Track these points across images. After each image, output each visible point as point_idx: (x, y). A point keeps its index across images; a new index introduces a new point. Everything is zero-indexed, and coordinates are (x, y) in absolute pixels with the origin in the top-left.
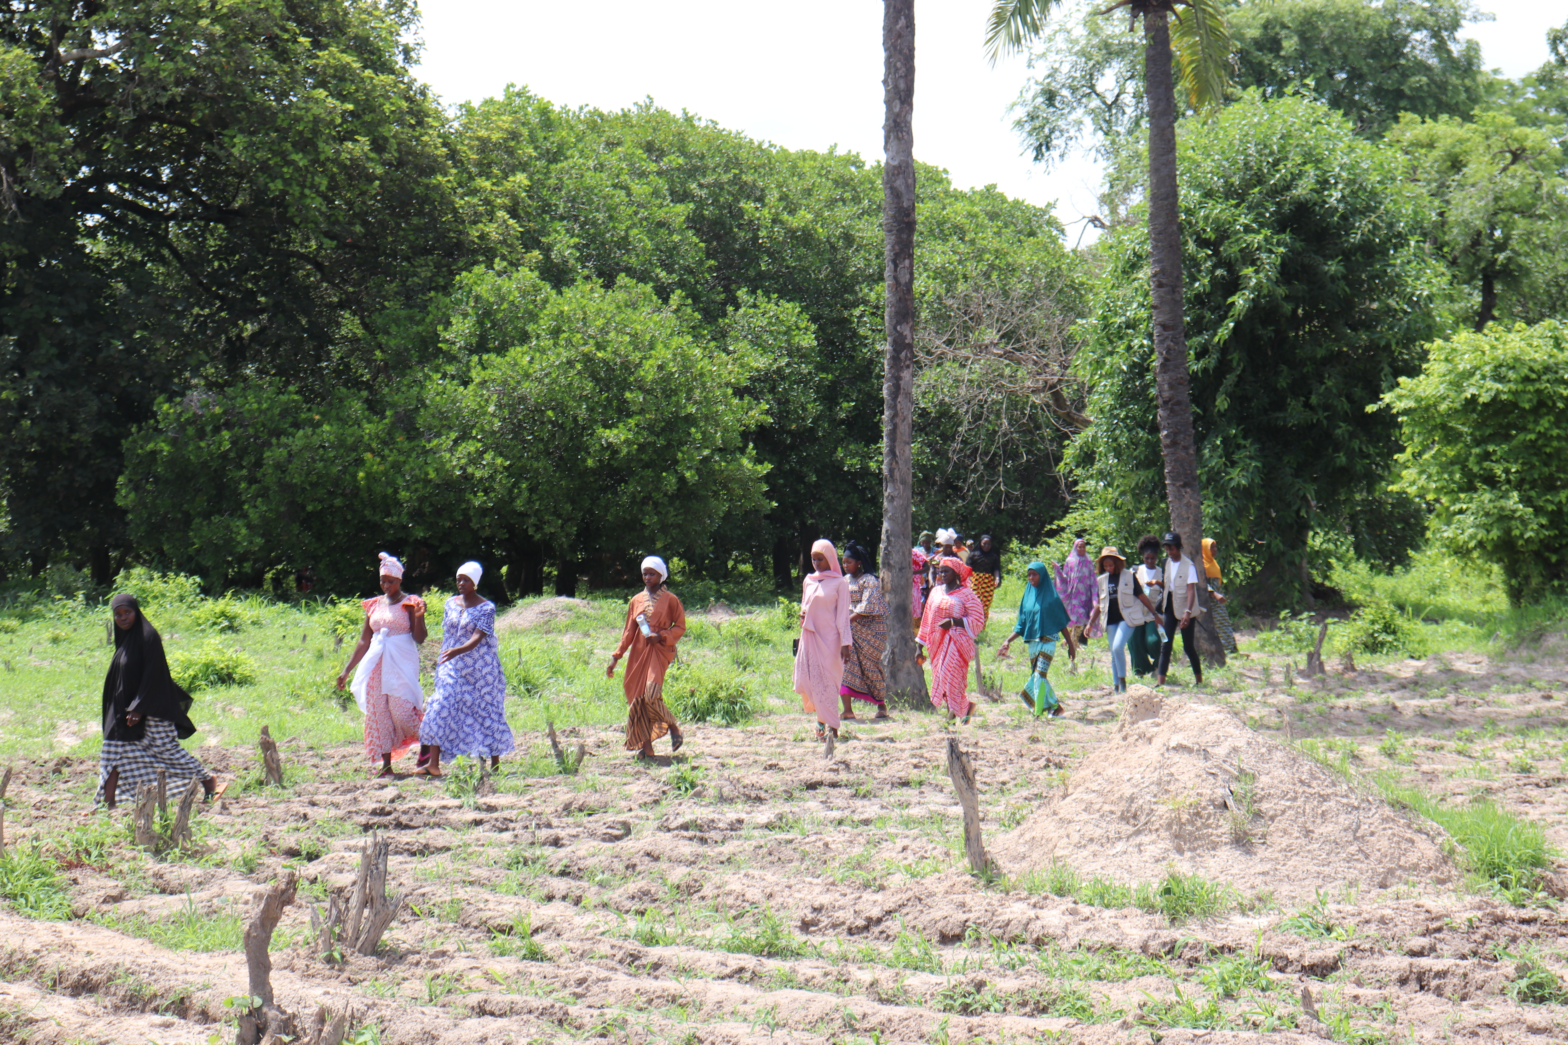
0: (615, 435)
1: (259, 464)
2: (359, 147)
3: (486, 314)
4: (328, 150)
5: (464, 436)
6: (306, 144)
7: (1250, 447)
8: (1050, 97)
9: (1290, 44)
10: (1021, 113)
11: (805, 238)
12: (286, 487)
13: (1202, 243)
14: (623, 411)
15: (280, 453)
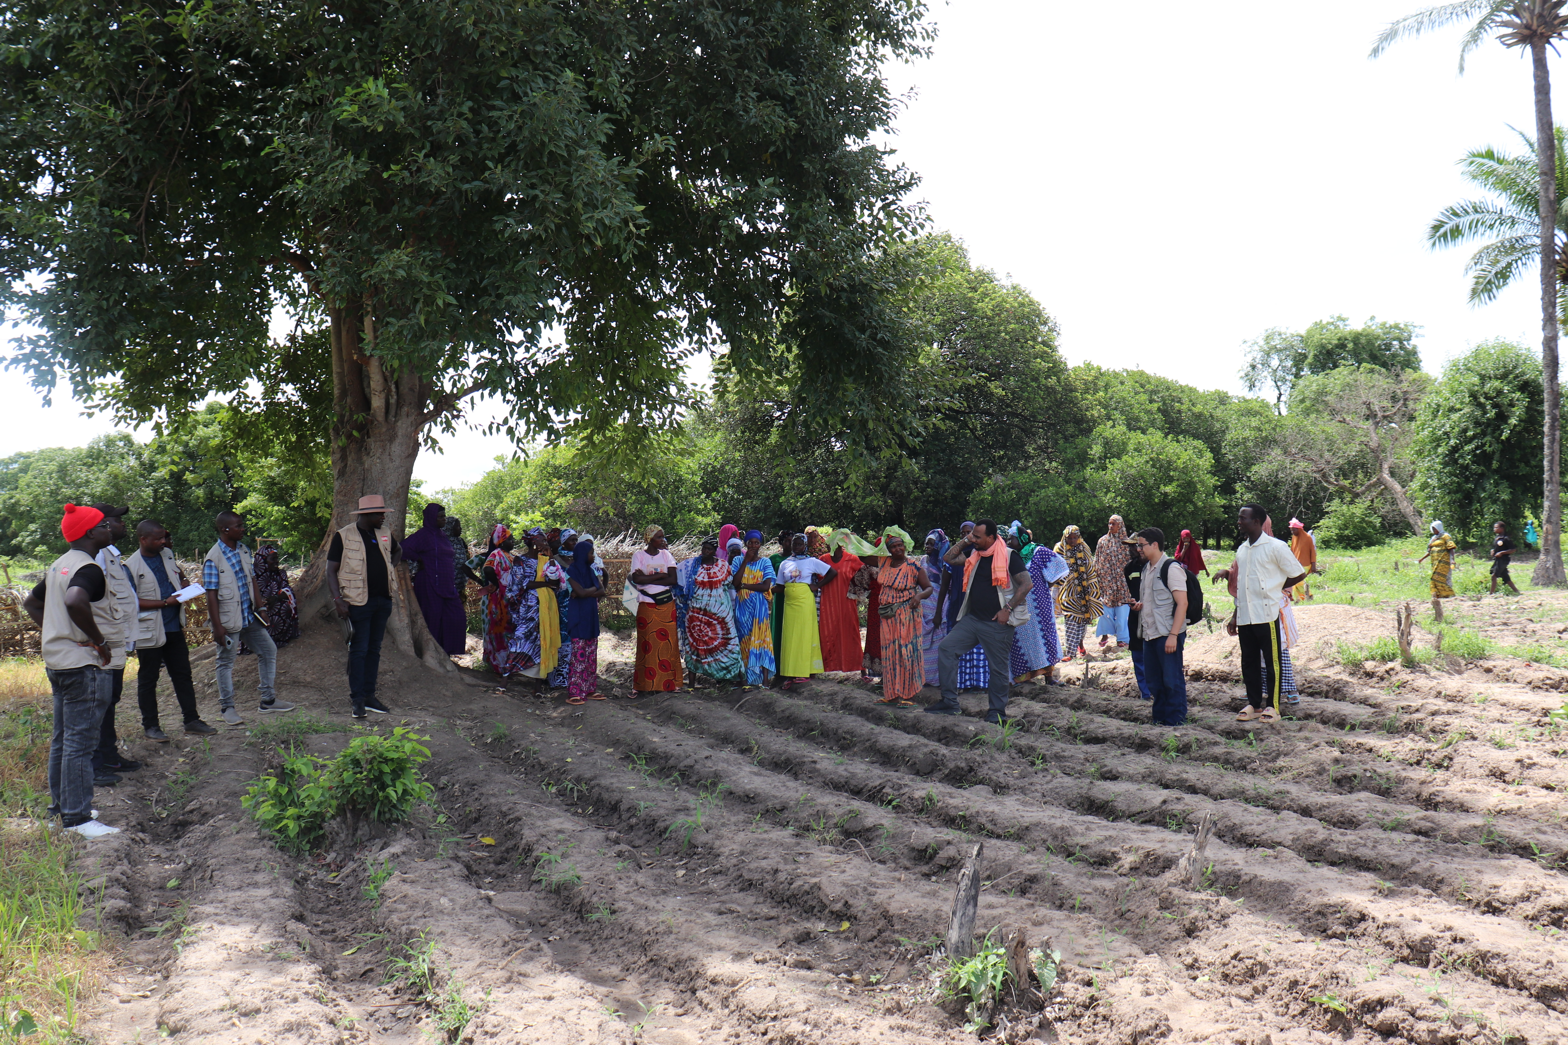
0: (1169, 489)
1: (1027, 501)
2: (1052, 381)
3: (1107, 444)
4: (1044, 381)
5: (1108, 491)
6: (1036, 379)
7: (1505, 484)
8: (1253, 367)
9: (1350, 346)
10: (1242, 374)
11: (1199, 416)
12: (1038, 511)
13: (1487, 398)
14: (1171, 480)
15: (1036, 499)
